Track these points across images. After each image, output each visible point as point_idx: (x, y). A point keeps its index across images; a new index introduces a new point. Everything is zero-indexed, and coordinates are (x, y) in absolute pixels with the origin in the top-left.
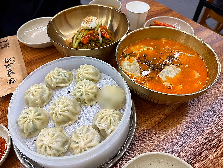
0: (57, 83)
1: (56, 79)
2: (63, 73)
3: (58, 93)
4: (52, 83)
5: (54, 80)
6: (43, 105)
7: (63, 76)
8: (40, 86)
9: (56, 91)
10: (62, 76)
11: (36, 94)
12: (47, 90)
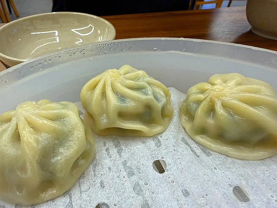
0: (122, 115)
1: (122, 97)
2: (149, 84)
3: (114, 151)
4: (104, 111)
5: (113, 100)
6: (42, 192)
7: (151, 97)
8: (55, 108)
9: (110, 144)
10: (146, 94)
11: (27, 134)
12: (79, 133)
